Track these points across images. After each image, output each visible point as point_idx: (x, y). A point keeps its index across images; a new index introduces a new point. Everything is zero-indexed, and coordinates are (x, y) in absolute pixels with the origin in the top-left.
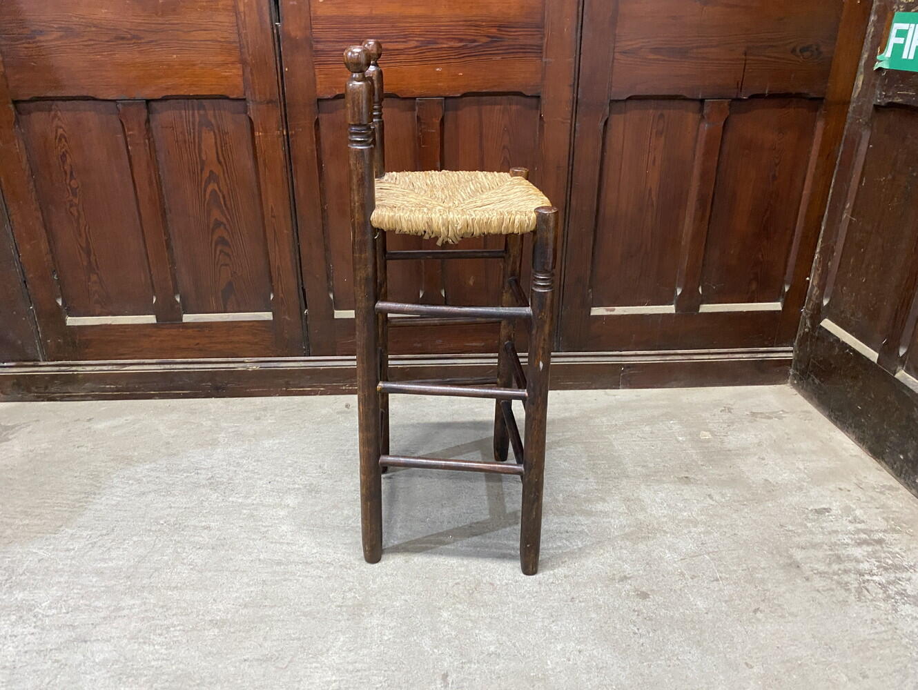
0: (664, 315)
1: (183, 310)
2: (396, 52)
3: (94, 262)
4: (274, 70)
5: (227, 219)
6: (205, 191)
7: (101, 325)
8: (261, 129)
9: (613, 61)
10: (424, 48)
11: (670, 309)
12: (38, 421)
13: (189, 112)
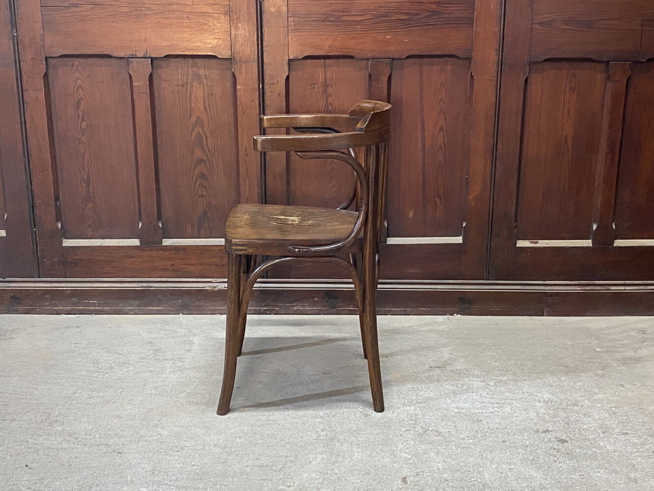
0: (581, 247)
1: (164, 235)
2: (355, 23)
3: (92, 192)
4: (256, 37)
5: (207, 155)
6: (191, 133)
7: (92, 246)
8: (241, 83)
9: (531, 32)
10: (377, 20)
11: (588, 243)
12: (33, 326)
13: (184, 69)
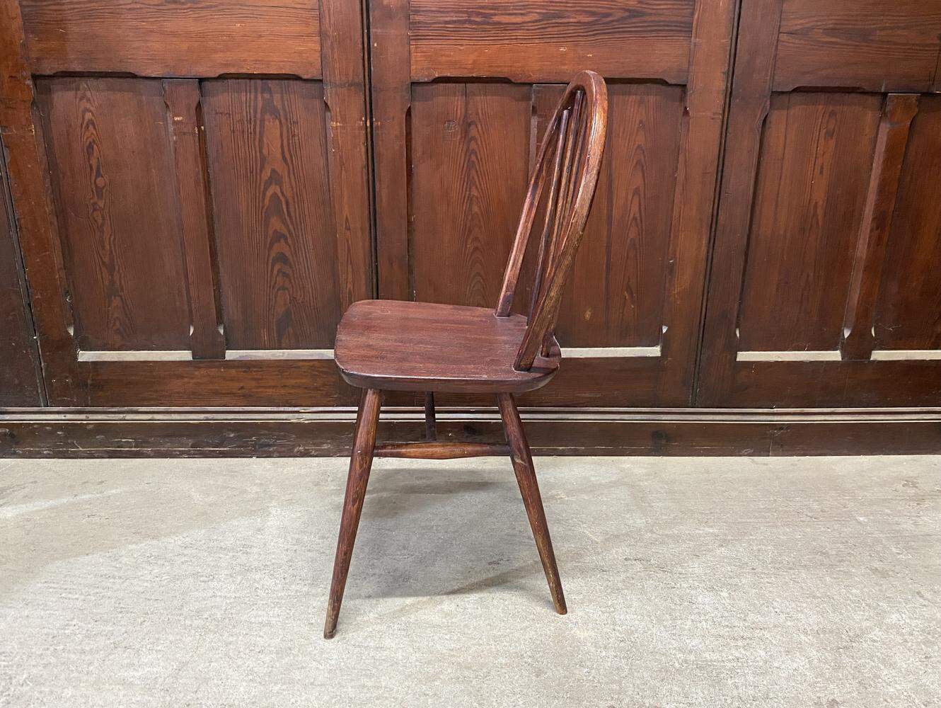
0: (827, 361)
1: (227, 345)
2: (512, 27)
3: (118, 282)
4: (360, 46)
5: (289, 231)
6: (264, 194)
7: (123, 362)
8: (340, 119)
9: (777, 46)
10: (545, 22)
11: (835, 356)
12: (36, 482)
13: (250, 95)
